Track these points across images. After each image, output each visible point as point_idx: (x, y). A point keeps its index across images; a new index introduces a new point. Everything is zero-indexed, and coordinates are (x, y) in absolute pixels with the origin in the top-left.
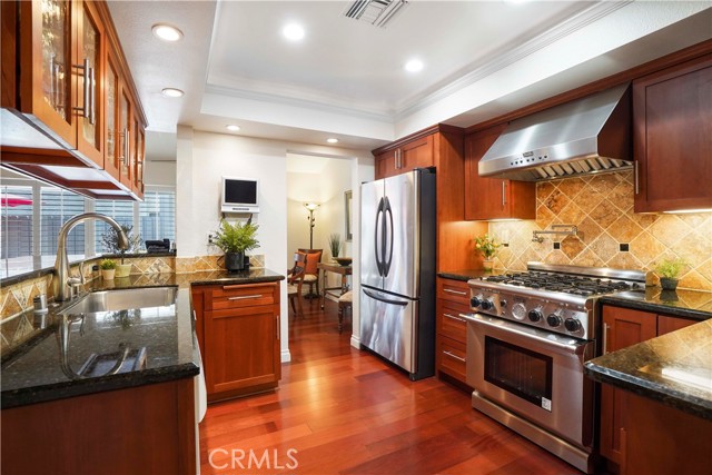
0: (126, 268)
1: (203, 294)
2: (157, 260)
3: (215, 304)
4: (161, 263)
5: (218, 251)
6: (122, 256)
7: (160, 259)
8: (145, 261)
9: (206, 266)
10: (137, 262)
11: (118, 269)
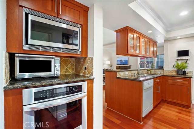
0: (153, 71)
1: (166, 78)
2: (160, 70)
3: (169, 81)
4: (161, 71)
5: (176, 69)
6: (152, 69)
7: (161, 70)
8: (157, 70)
9: (172, 73)
10: (156, 70)
11: (151, 71)
